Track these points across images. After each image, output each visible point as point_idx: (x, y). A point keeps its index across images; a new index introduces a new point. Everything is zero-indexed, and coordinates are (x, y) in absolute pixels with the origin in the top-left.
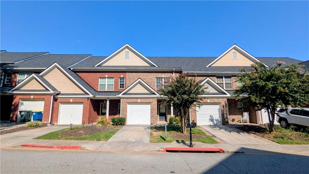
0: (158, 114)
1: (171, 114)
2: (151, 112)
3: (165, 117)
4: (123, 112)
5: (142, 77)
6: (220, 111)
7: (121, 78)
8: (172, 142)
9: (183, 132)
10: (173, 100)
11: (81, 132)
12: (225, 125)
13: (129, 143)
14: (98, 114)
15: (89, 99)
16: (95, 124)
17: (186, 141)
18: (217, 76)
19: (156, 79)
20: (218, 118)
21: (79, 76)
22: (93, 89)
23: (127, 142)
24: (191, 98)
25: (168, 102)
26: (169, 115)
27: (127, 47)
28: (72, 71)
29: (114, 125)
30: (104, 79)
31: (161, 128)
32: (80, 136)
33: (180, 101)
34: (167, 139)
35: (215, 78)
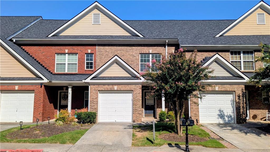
0: (142, 107)
1: (161, 107)
2: (133, 104)
3: (152, 111)
4: (93, 105)
5: (119, 52)
6: (233, 103)
7: (88, 54)
8: (162, 145)
9: (177, 133)
10: (163, 88)
11: (37, 132)
12: (240, 123)
13: (105, 146)
14: (56, 108)
15: (43, 86)
16: (53, 122)
17: (181, 144)
18: (231, 50)
19: (140, 55)
20: (231, 114)
21: (25, 51)
22: (47, 70)
23: (102, 146)
24: (189, 86)
25: (157, 91)
26: (159, 108)
27: (96, 7)
28: (14, 43)
29: (80, 123)
30: (63, 56)
31: (147, 127)
32: (36, 138)
33: (173, 90)
34: (156, 142)
35: (228, 54)
